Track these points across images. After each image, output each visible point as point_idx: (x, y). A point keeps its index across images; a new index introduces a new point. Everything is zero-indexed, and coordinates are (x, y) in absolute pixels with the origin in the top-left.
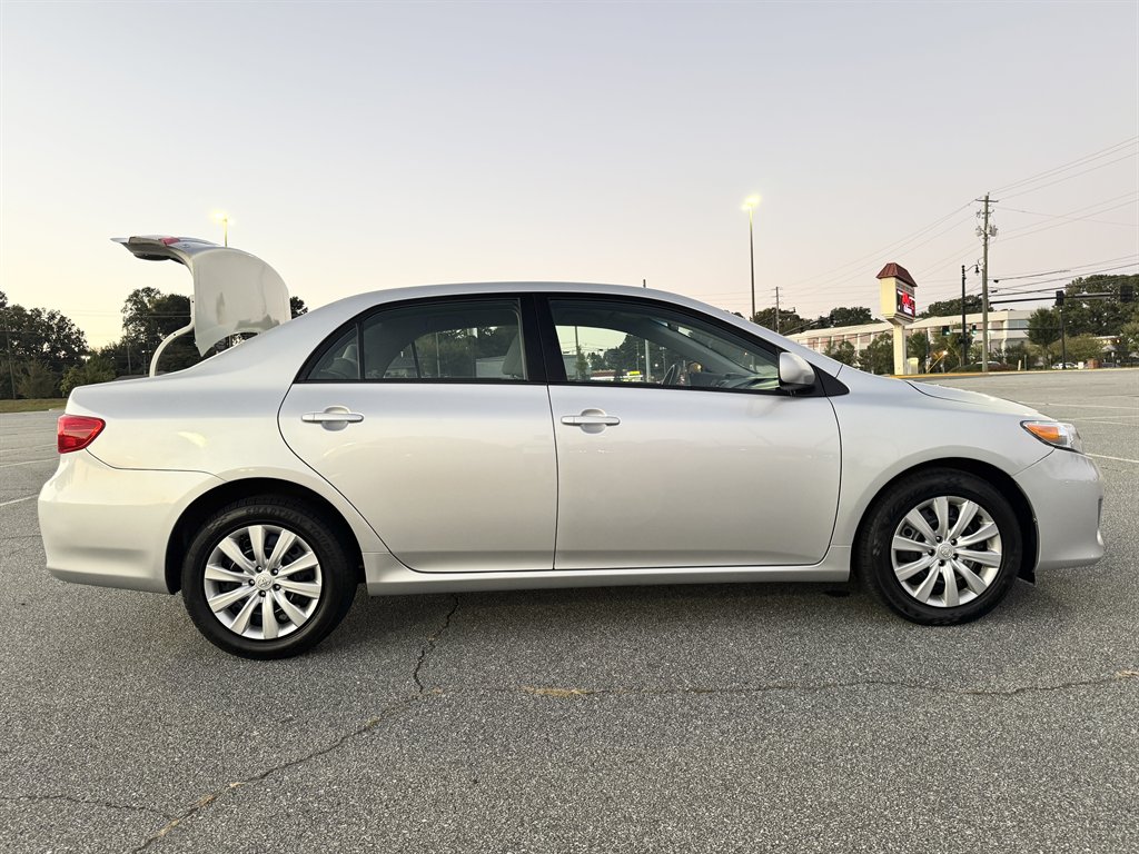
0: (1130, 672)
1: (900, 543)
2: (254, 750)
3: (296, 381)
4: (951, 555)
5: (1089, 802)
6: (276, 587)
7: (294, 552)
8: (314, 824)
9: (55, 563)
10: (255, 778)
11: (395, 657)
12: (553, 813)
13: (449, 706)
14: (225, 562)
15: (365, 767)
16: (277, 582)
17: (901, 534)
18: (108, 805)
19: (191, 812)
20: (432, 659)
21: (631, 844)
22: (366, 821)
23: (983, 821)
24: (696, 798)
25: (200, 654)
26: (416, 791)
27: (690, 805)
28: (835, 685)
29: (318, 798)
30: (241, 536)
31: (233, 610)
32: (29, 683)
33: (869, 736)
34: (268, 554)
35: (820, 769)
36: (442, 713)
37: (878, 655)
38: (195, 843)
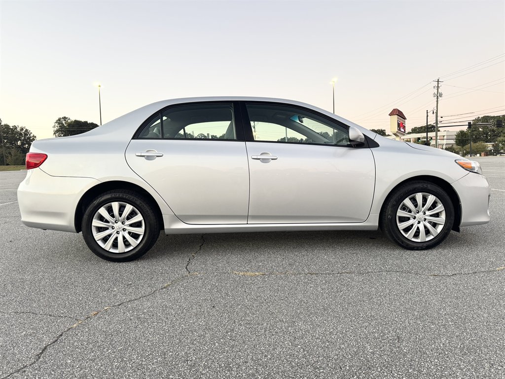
0: (503, 268)
1: (400, 213)
2: (115, 295)
3: (133, 138)
4: (423, 219)
5: (485, 315)
6: (124, 230)
7: (132, 214)
8: (142, 323)
9: (25, 218)
10: (115, 306)
11: (177, 261)
12: (248, 318)
13: (202, 279)
14: (101, 218)
15: (164, 302)
16: (125, 227)
17: (401, 209)
18: (50, 315)
19: (87, 318)
20: (193, 262)
21: (283, 330)
22: (165, 322)
23: (439, 323)
24: (311, 313)
25: (90, 260)
26: (188, 310)
27: (309, 316)
28: (372, 272)
29: (144, 313)
30: (109, 207)
31: (105, 240)
32: (14, 270)
33: (388, 291)
34: (120, 215)
35: (366, 303)
36: (198, 282)
37: (391, 261)
38: (89, 330)
